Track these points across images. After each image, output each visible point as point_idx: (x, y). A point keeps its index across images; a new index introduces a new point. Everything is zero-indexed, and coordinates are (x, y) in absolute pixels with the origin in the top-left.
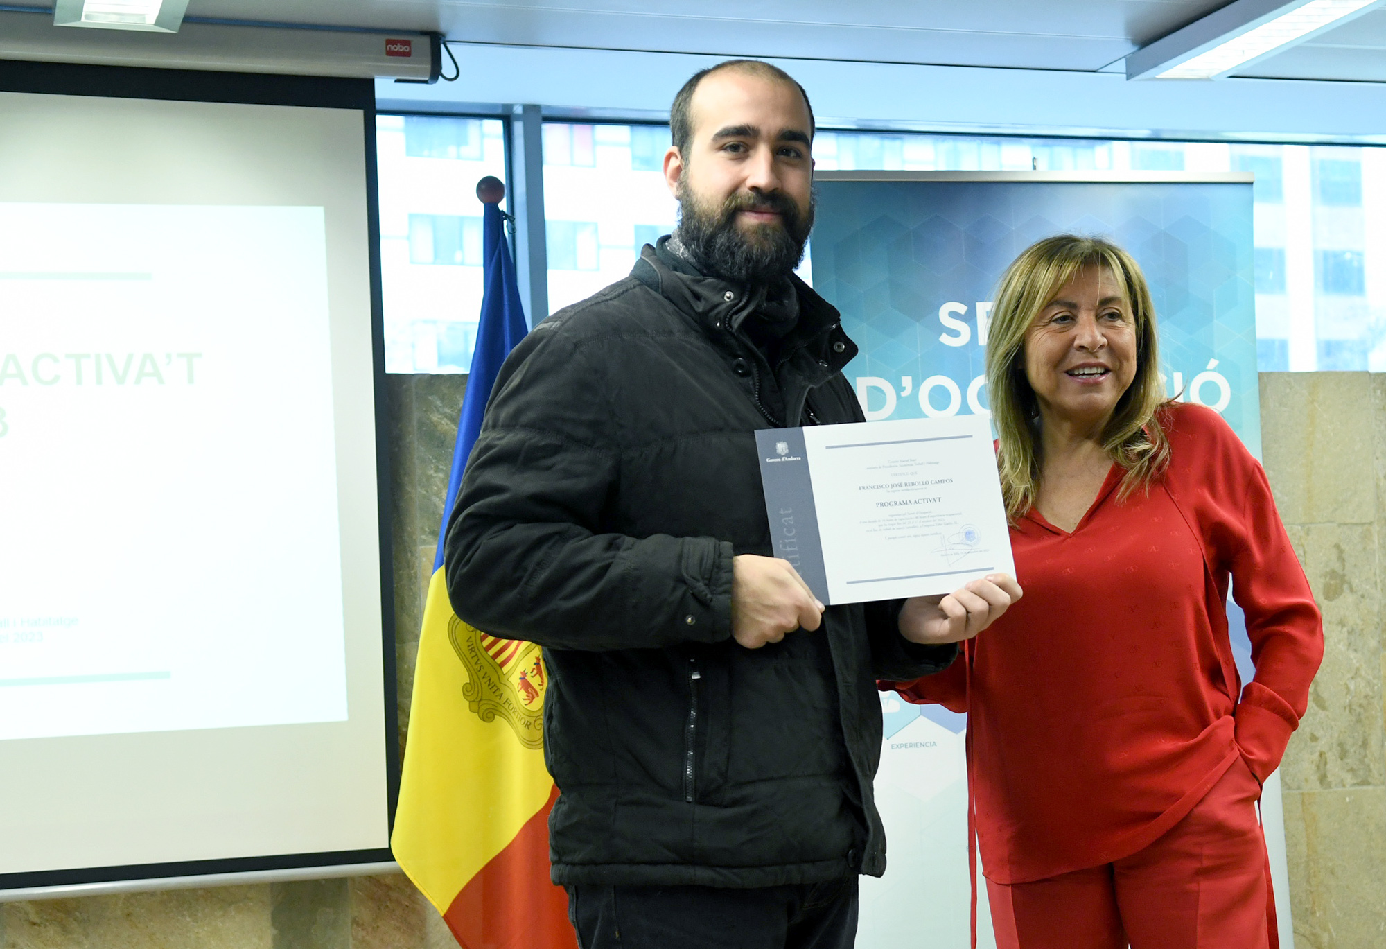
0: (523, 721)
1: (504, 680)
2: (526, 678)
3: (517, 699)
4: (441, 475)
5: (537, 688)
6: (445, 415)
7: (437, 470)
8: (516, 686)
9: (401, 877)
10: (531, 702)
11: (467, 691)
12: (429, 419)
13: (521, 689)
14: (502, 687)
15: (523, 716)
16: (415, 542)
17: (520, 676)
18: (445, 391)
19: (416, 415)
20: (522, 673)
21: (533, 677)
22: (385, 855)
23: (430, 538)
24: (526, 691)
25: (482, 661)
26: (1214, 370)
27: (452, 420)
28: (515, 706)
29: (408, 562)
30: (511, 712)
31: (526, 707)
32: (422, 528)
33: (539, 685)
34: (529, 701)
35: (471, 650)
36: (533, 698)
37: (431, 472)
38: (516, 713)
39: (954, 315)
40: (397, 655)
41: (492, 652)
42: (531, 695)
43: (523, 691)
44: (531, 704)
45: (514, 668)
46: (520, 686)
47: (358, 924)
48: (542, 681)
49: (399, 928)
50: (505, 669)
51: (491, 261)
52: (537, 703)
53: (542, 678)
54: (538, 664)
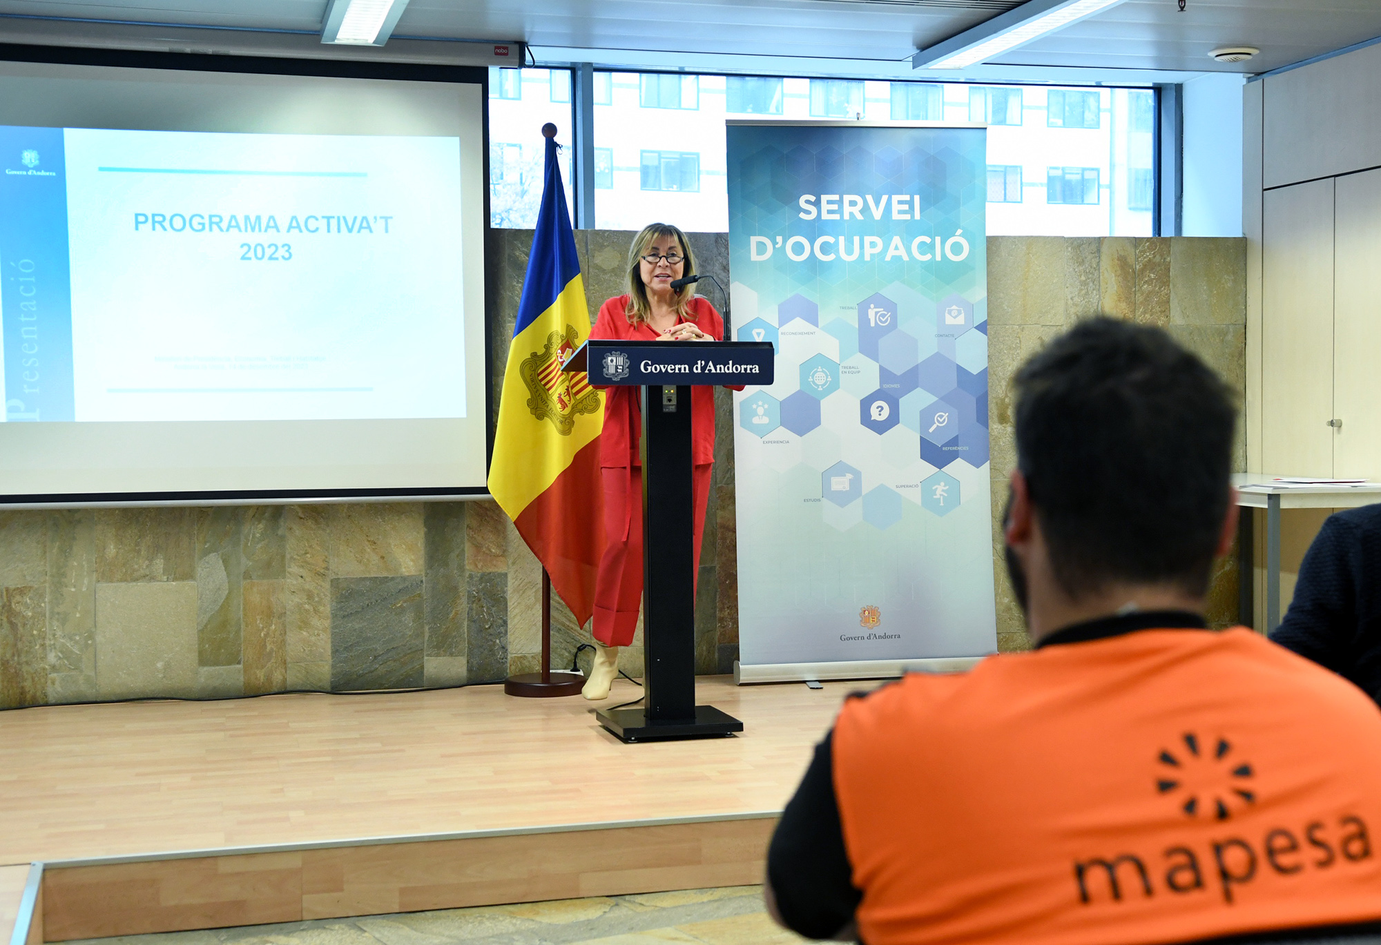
0: (561, 421)
1: (549, 398)
2: (562, 398)
3: (556, 407)
4: (520, 285)
5: (567, 402)
6: (523, 252)
7: (518, 282)
8: (556, 401)
9: (493, 502)
11: (529, 403)
12: (514, 254)
13: (558, 403)
14: (548, 402)
15: (559, 416)
16: (505, 321)
17: (558, 397)
18: (523, 239)
19: (507, 251)
20: (559, 395)
21: (565, 398)
22: (485, 490)
23: (513, 320)
24: (561, 404)
25: (538, 387)
26: (959, 236)
27: (527, 255)
28: (556, 412)
29: (501, 332)
30: (553, 416)
31: (562, 414)
32: (509, 314)
34: (562, 410)
35: (532, 381)
36: (565, 408)
37: (515, 283)
38: (556, 416)
39: (808, 202)
40: (493, 383)
41: (543, 383)
44: (564, 411)
45: (555, 392)
46: (558, 401)
47: (470, 529)
48: (570, 399)
49: (492, 531)
50: (550, 392)
51: (549, 169)
52: (567, 411)
53: (570, 397)
54: (567, 389)
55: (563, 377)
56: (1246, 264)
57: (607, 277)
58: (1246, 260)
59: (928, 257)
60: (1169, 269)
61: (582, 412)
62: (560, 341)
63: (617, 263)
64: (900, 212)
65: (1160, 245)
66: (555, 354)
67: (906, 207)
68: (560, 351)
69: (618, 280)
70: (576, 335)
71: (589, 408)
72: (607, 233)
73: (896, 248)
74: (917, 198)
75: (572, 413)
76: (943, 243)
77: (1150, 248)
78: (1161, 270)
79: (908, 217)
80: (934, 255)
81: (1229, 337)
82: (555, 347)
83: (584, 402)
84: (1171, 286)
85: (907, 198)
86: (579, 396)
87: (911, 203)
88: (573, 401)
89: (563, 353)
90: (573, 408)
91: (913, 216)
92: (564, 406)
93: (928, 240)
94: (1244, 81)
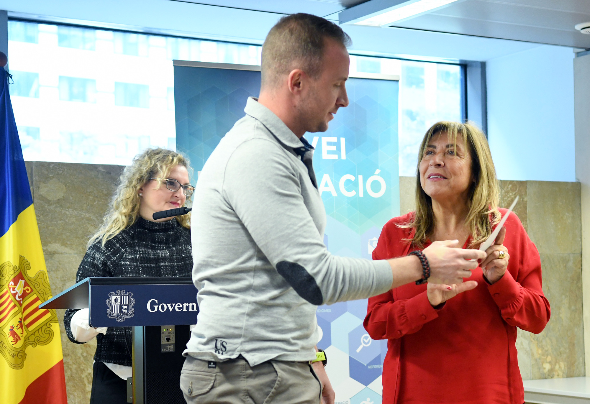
0: (11, 353)
2: (13, 329)
3: (8, 341)
5: (20, 335)
8: (7, 334)
10: (16, 343)
13: (10, 336)
15: (11, 351)
17: (10, 328)
20: (11, 327)
21: (17, 329)
24: (13, 337)
26: (378, 175)
28: (6, 345)
30: (4, 348)
31: (13, 346)
33: (21, 333)
34: (15, 343)
36: (17, 341)
38: (7, 349)
42: (16, 339)
43: (11, 337)
44: (16, 344)
45: (6, 325)
46: (10, 334)
48: (23, 332)
50: (1, 325)
52: (20, 344)
53: (22, 329)
54: (20, 322)
55: (16, 309)
56: (580, 204)
57: (52, 208)
58: (580, 201)
59: (352, 194)
60: (526, 207)
61: (34, 344)
62: (12, 272)
63: (62, 195)
64: (329, 152)
65: (519, 187)
66: (6, 286)
67: (334, 148)
68: (12, 283)
69: (63, 211)
70: (28, 266)
71: (42, 339)
72: (53, 165)
73: (326, 185)
74: (343, 140)
75: (25, 346)
76: (365, 180)
77: (512, 190)
78: (520, 208)
79: (335, 157)
80: (357, 192)
81: (570, 264)
82: (7, 278)
83: (37, 334)
84: (528, 221)
85: (334, 139)
86: (31, 328)
87: (338, 144)
88: (25, 333)
89: (16, 284)
90: (25, 341)
91: (340, 156)
92: (16, 338)
93: (352, 178)
94: (573, 55)
